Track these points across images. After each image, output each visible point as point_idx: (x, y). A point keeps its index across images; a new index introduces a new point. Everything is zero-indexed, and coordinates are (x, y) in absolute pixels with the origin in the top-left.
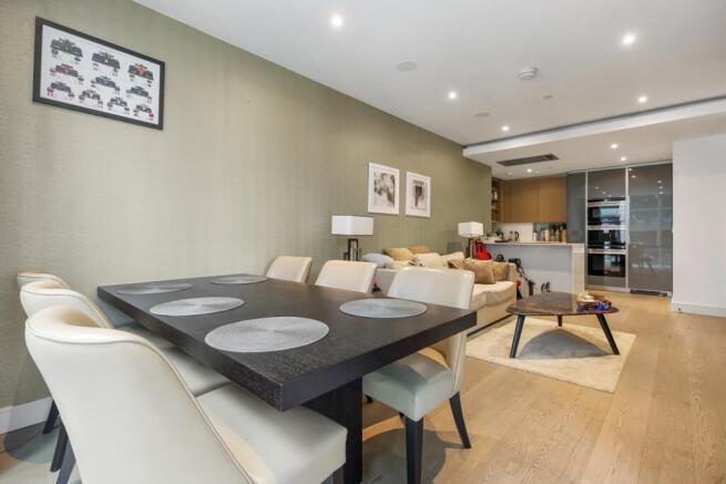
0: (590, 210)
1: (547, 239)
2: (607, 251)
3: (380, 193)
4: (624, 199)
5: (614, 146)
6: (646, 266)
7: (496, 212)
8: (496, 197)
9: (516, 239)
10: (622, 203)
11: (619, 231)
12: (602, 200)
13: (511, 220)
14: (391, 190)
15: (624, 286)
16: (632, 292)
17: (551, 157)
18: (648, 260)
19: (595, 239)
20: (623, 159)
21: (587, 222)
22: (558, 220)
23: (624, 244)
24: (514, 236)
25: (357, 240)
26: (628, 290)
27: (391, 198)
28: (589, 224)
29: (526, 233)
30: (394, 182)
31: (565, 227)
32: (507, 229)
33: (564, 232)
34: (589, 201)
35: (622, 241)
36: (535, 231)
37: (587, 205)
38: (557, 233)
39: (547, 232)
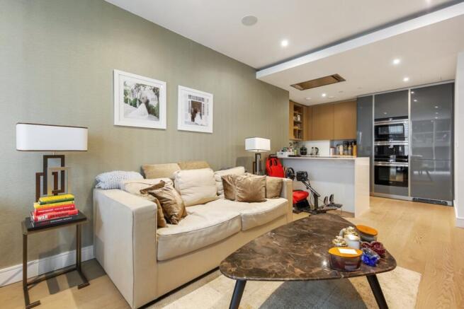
0: (377, 128)
1: (341, 153)
2: (393, 163)
3: (134, 104)
4: (407, 117)
5: (396, 62)
6: (424, 173)
7: (299, 131)
8: (299, 119)
9: (317, 153)
10: (405, 122)
11: (403, 146)
12: (387, 119)
13: (312, 138)
14: (153, 103)
15: (407, 195)
16: (414, 200)
17: (337, 79)
18: (427, 170)
19: (382, 154)
20: (406, 79)
21: (374, 139)
22: (350, 137)
23: (407, 157)
24: (315, 151)
25: (62, 157)
26: (411, 198)
27: (153, 111)
28: (376, 140)
29: (325, 148)
30: (157, 95)
31: (355, 143)
32: (309, 145)
33: (355, 147)
34: (376, 120)
35: (406, 154)
36: (332, 147)
37: (374, 124)
38: (350, 148)
39: (341, 148)
